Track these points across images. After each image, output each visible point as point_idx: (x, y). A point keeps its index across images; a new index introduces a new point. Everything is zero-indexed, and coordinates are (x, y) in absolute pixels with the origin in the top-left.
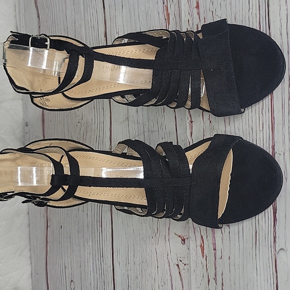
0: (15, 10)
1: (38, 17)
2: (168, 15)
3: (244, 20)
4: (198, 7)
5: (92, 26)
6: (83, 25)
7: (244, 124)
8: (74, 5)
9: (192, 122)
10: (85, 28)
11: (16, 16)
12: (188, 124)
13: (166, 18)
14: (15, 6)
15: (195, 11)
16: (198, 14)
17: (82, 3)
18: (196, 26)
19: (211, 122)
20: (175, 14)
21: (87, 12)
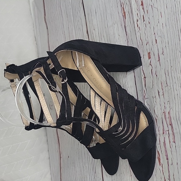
0: (34, 27)
1: (47, 28)
2: (125, 13)
3: (172, 7)
4: (142, 4)
5: (79, 28)
6: (74, 29)
7: (178, 73)
8: (67, 17)
9: (145, 78)
10: (75, 31)
11: (34, 30)
12: (143, 80)
13: (123, 15)
14: (34, 24)
15: (141, 7)
16: (143, 9)
17: (72, 16)
18: (143, 17)
19: (157, 76)
20: (128, 12)
21: (75, 20)
